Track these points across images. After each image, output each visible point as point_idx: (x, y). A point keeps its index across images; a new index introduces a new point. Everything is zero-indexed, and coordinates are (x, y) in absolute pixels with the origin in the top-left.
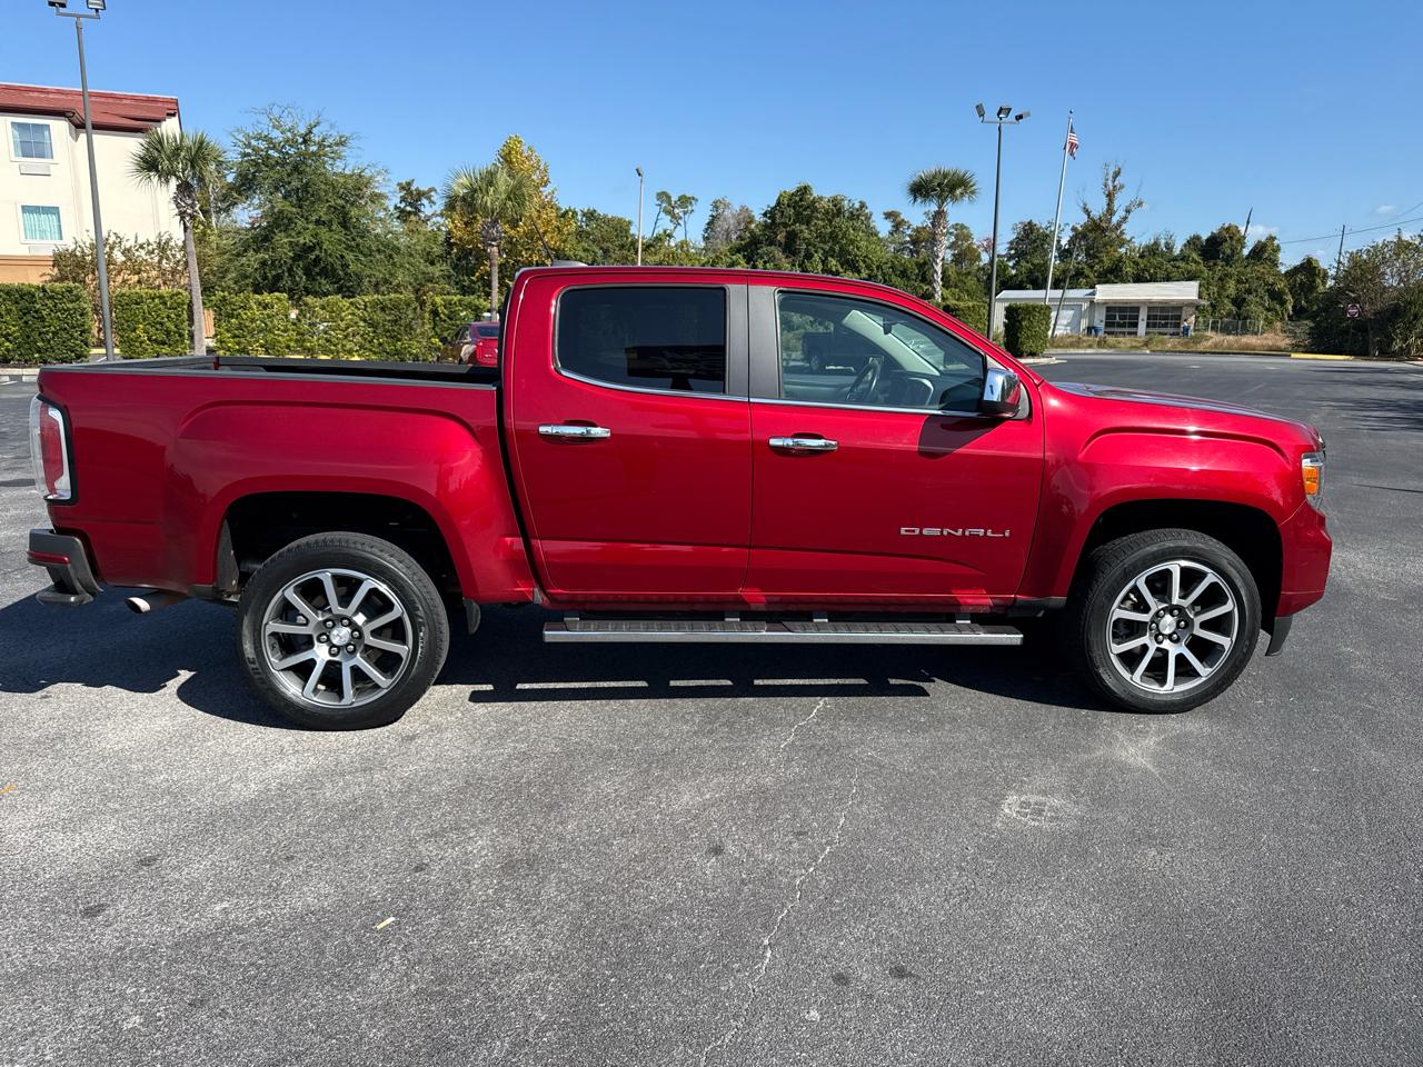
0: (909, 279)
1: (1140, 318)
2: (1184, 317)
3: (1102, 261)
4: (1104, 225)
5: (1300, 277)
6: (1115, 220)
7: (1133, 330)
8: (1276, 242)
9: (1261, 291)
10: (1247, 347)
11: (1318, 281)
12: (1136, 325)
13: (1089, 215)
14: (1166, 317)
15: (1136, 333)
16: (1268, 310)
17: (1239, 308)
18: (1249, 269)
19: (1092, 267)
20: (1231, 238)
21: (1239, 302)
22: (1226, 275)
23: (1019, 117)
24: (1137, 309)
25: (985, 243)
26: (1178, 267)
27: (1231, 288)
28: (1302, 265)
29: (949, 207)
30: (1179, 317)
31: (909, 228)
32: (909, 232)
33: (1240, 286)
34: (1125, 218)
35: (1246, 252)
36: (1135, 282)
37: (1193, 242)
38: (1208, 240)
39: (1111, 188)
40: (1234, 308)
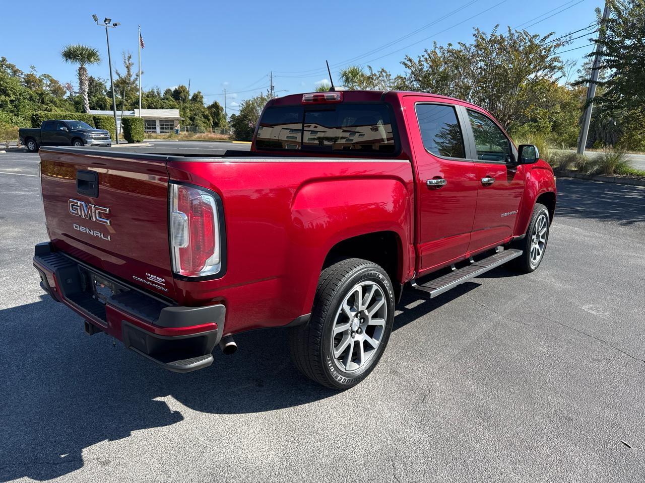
0: (34, 101)
1: (157, 125)
2: (175, 125)
3: (131, 98)
4: (128, 81)
5: (214, 110)
6: (132, 79)
7: (155, 131)
8: (201, 94)
9: (200, 115)
10: (211, 138)
11: (220, 111)
12: (155, 128)
13: (119, 76)
14: (167, 125)
15: (156, 132)
16: (204, 123)
17: (193, 121)
18: (193, 105)
19: (127, 101)
20: (184, 91)
21: (192, 119)
22: (185, 107)
23: (115, 25)
24: (154, 121)
25: (67, 86)
26: (165, 103)
27: (188, 114)
28: (213, 104)
29: (86, 66)
30: (172, 125)
31: (22, 74)
32: (23, 76)
33: (191, 112)
34: (137, 79)
35: (190, 98)
36: (148, 108)
37: (168, 91)
38: (174, 92)
39: (128, 64)
40: (191, 122)
